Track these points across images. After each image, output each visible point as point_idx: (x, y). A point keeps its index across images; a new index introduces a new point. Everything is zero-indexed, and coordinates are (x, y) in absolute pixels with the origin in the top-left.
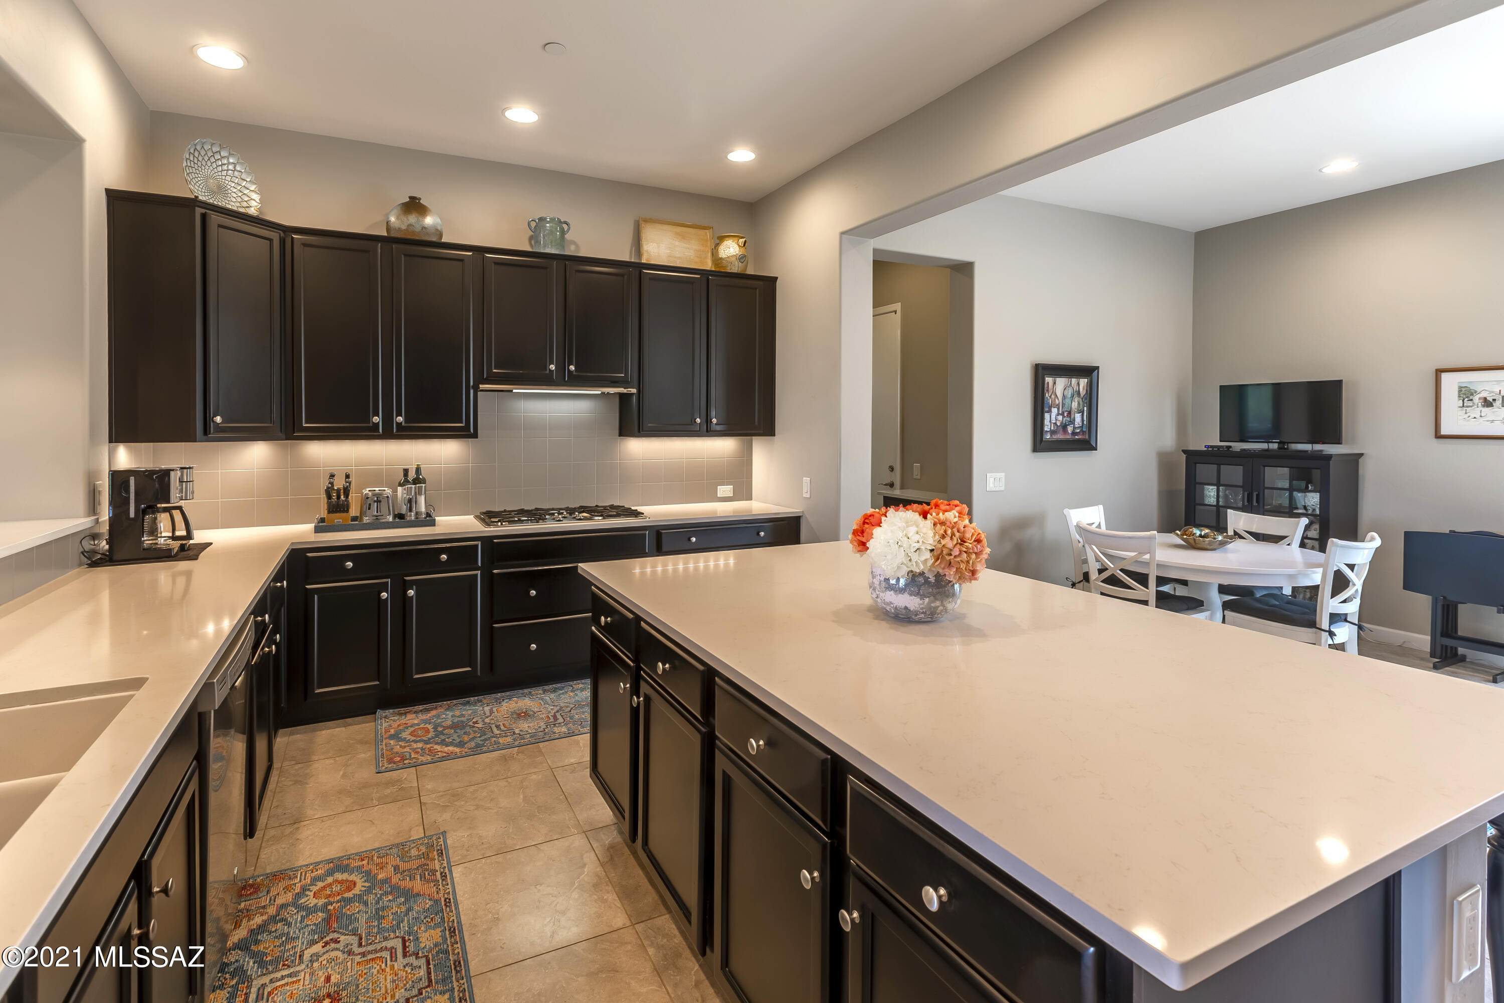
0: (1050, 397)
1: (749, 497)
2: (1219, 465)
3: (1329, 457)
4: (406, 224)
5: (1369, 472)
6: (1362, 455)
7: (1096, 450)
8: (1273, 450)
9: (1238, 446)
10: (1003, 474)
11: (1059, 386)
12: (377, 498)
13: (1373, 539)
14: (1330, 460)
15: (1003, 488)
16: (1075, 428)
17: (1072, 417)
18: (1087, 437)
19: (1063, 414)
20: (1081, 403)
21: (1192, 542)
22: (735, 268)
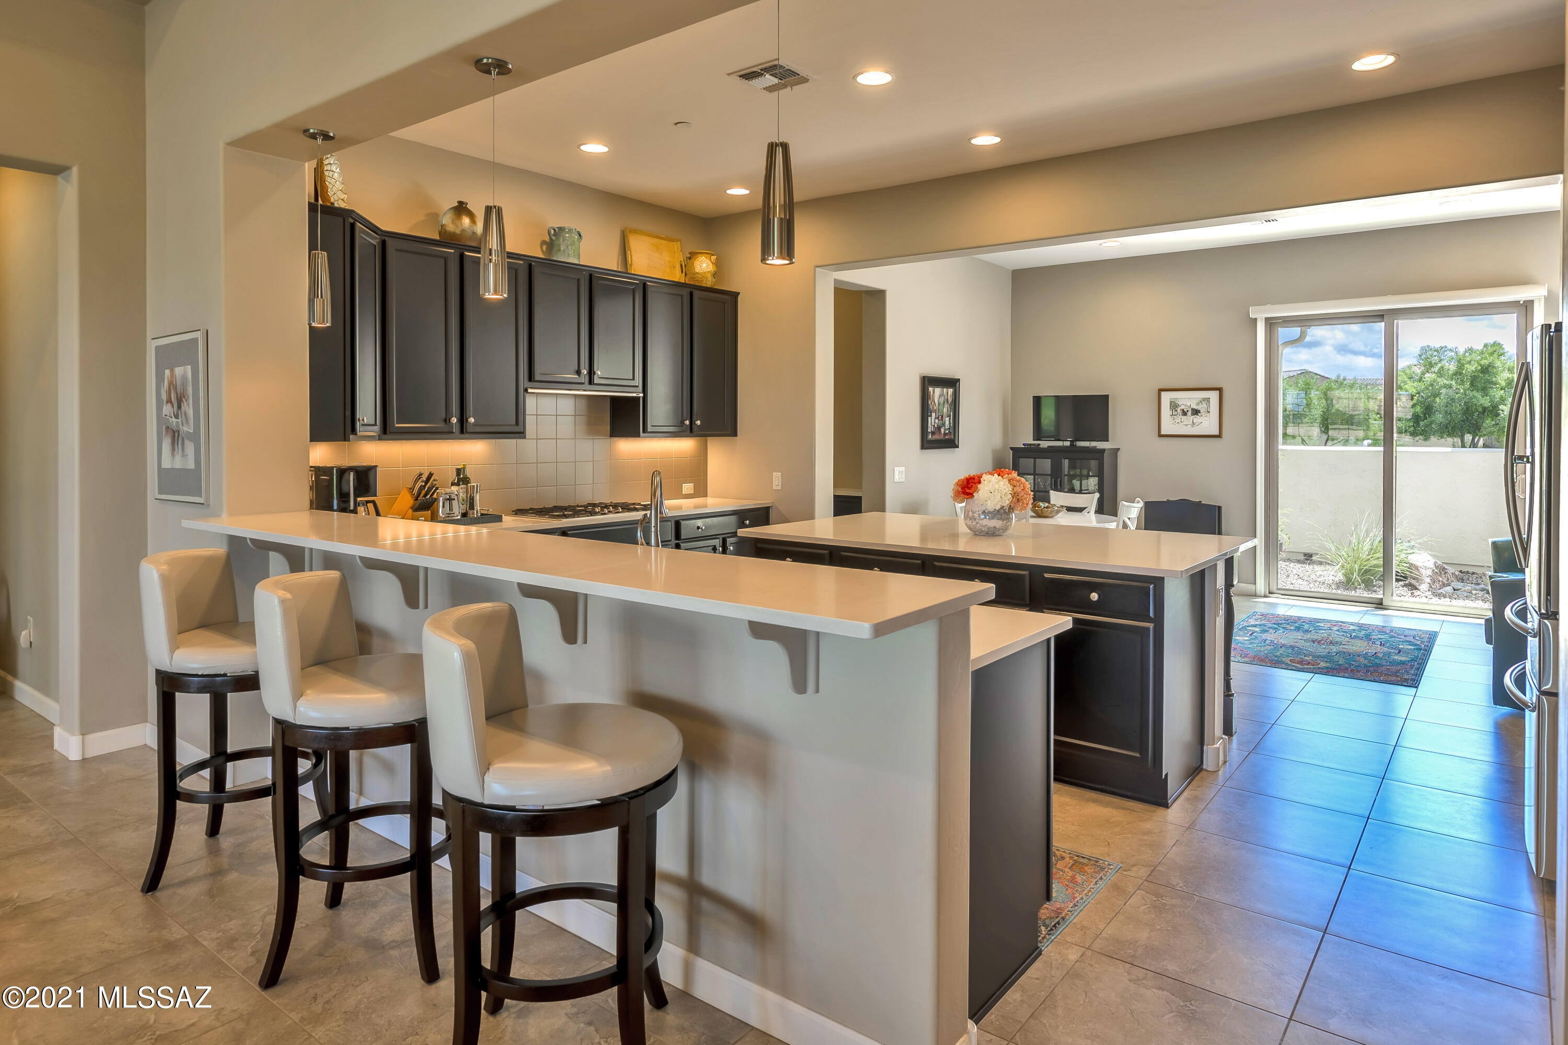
0: (931, 403)
1: (705, 495)
2: (1035, 458)
3: (1103, 451)
4: (460, 229)
5: (1123, 461)
6: (1119, 449)
7: (958, 447)
8: (1067, 447)
9: (1044, 444)
10: (904, 468)
11: (936, 393)
12: (449, 496)
13: (1138, 502)
14: (1104, 453)
15: (903, 480)
16: (945, 430)
17: (944, 420)
18: (953, 437)
19: (938, 418)
20: (949, 409)
21: (1040, 512)
22: (709, 282)
